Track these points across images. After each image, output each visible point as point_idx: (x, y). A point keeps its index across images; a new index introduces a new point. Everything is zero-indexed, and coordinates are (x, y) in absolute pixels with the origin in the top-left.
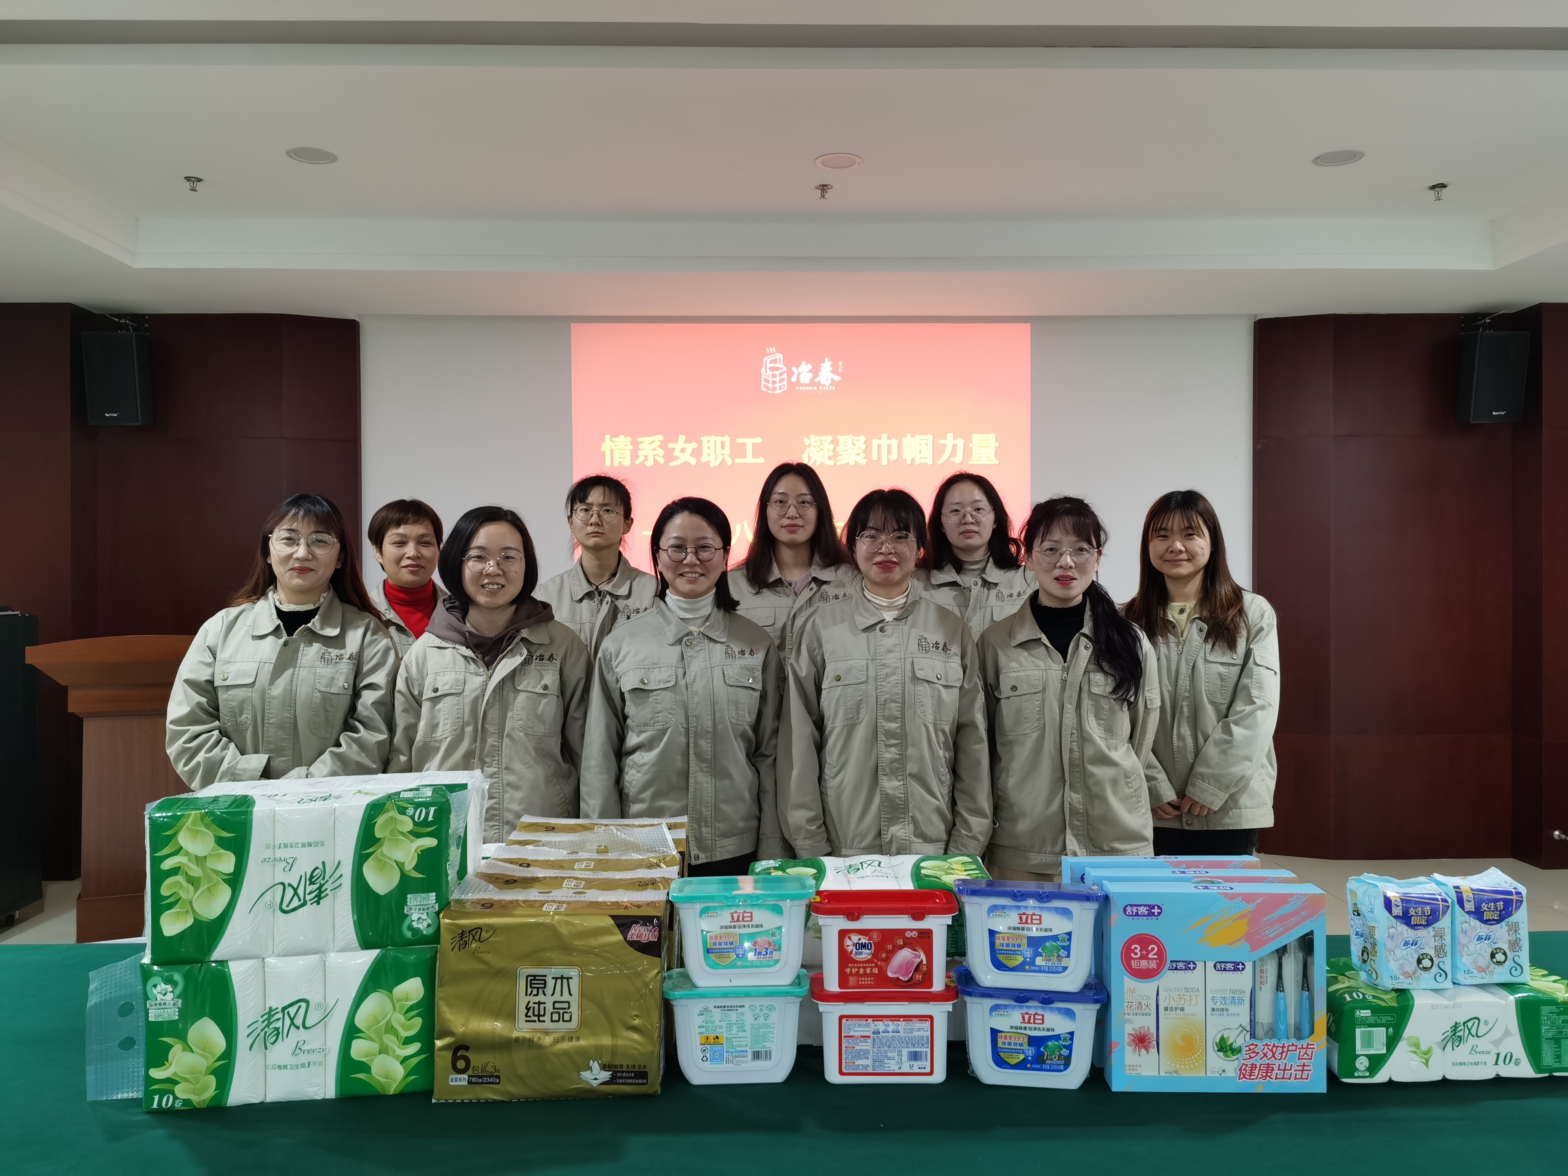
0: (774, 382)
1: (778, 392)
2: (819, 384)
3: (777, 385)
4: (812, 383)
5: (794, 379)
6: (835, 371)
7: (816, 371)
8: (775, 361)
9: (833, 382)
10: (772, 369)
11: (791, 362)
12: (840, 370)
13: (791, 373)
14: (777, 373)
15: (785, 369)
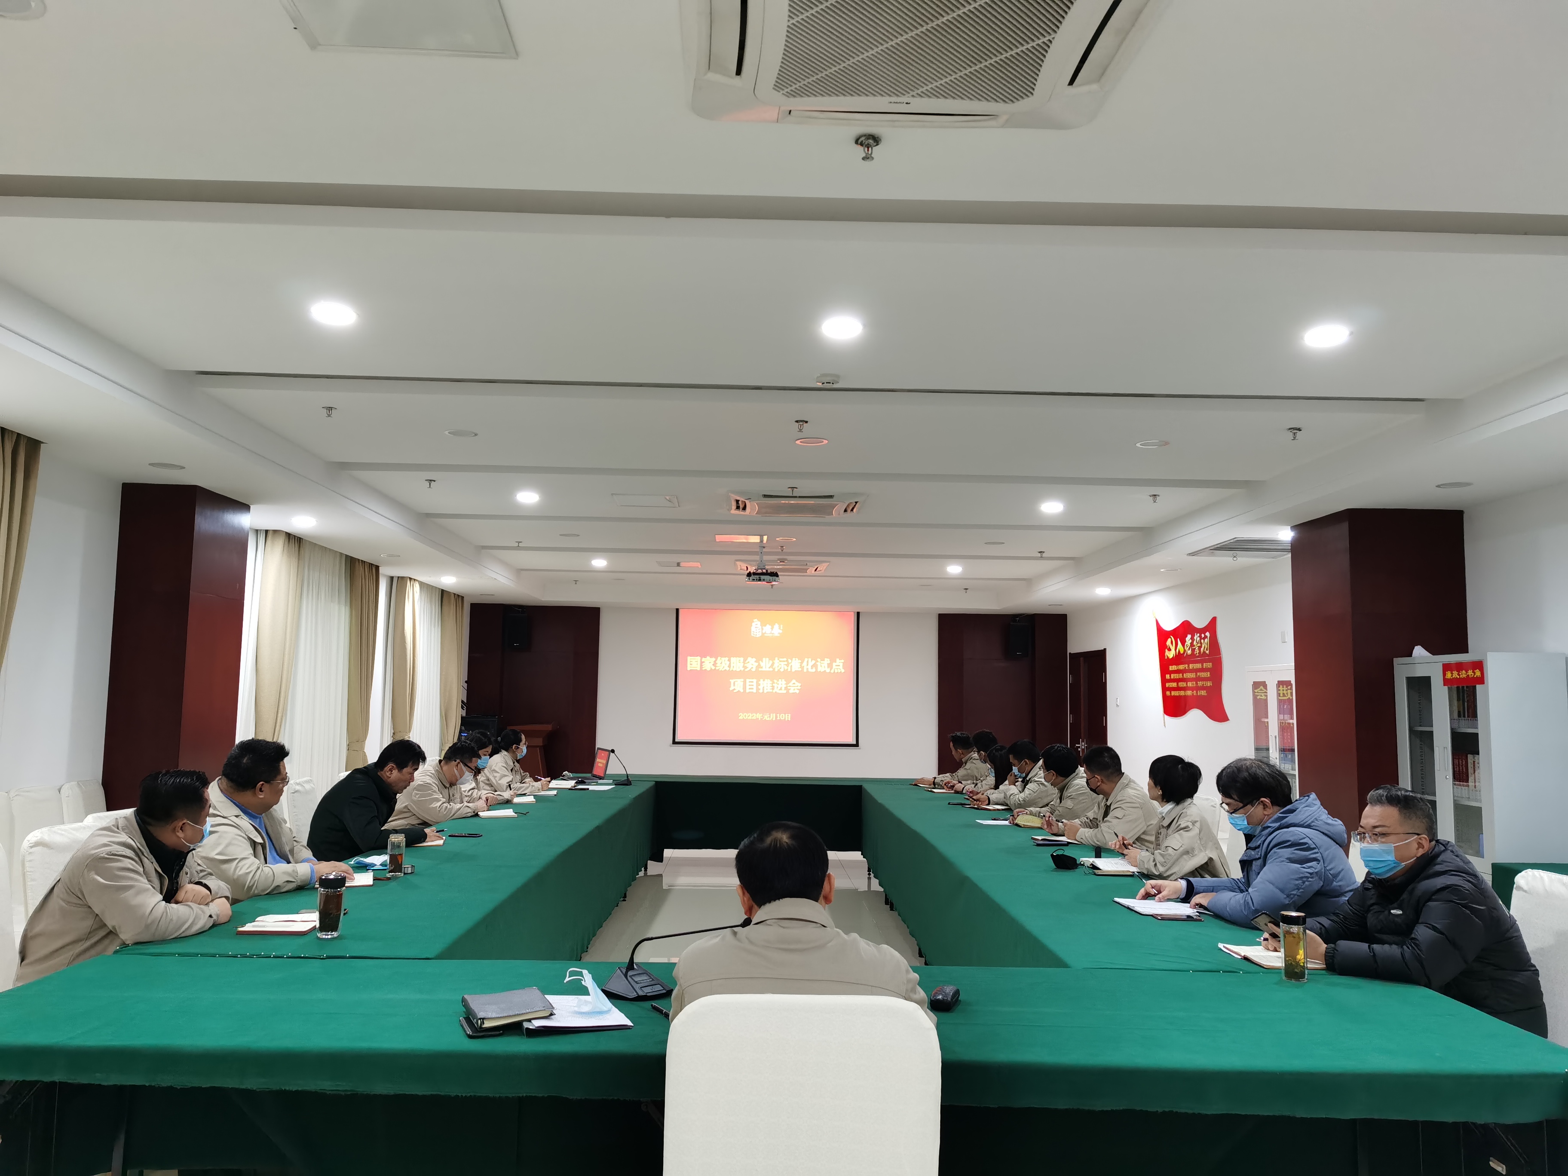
0: (756, 633)
1: (757, 636)
2: (773, 634)
3: (758, 633)
4: (771, 633)
5: (764, 632)
6: (780, 629)
7: (772, 629)
8: (757, 625)
9: (779, 633)
10: (756, 627)
11: (763, 624)
12: (782, 628)
13: (762, 629)
14: (757, 629)
15: (760, 627)
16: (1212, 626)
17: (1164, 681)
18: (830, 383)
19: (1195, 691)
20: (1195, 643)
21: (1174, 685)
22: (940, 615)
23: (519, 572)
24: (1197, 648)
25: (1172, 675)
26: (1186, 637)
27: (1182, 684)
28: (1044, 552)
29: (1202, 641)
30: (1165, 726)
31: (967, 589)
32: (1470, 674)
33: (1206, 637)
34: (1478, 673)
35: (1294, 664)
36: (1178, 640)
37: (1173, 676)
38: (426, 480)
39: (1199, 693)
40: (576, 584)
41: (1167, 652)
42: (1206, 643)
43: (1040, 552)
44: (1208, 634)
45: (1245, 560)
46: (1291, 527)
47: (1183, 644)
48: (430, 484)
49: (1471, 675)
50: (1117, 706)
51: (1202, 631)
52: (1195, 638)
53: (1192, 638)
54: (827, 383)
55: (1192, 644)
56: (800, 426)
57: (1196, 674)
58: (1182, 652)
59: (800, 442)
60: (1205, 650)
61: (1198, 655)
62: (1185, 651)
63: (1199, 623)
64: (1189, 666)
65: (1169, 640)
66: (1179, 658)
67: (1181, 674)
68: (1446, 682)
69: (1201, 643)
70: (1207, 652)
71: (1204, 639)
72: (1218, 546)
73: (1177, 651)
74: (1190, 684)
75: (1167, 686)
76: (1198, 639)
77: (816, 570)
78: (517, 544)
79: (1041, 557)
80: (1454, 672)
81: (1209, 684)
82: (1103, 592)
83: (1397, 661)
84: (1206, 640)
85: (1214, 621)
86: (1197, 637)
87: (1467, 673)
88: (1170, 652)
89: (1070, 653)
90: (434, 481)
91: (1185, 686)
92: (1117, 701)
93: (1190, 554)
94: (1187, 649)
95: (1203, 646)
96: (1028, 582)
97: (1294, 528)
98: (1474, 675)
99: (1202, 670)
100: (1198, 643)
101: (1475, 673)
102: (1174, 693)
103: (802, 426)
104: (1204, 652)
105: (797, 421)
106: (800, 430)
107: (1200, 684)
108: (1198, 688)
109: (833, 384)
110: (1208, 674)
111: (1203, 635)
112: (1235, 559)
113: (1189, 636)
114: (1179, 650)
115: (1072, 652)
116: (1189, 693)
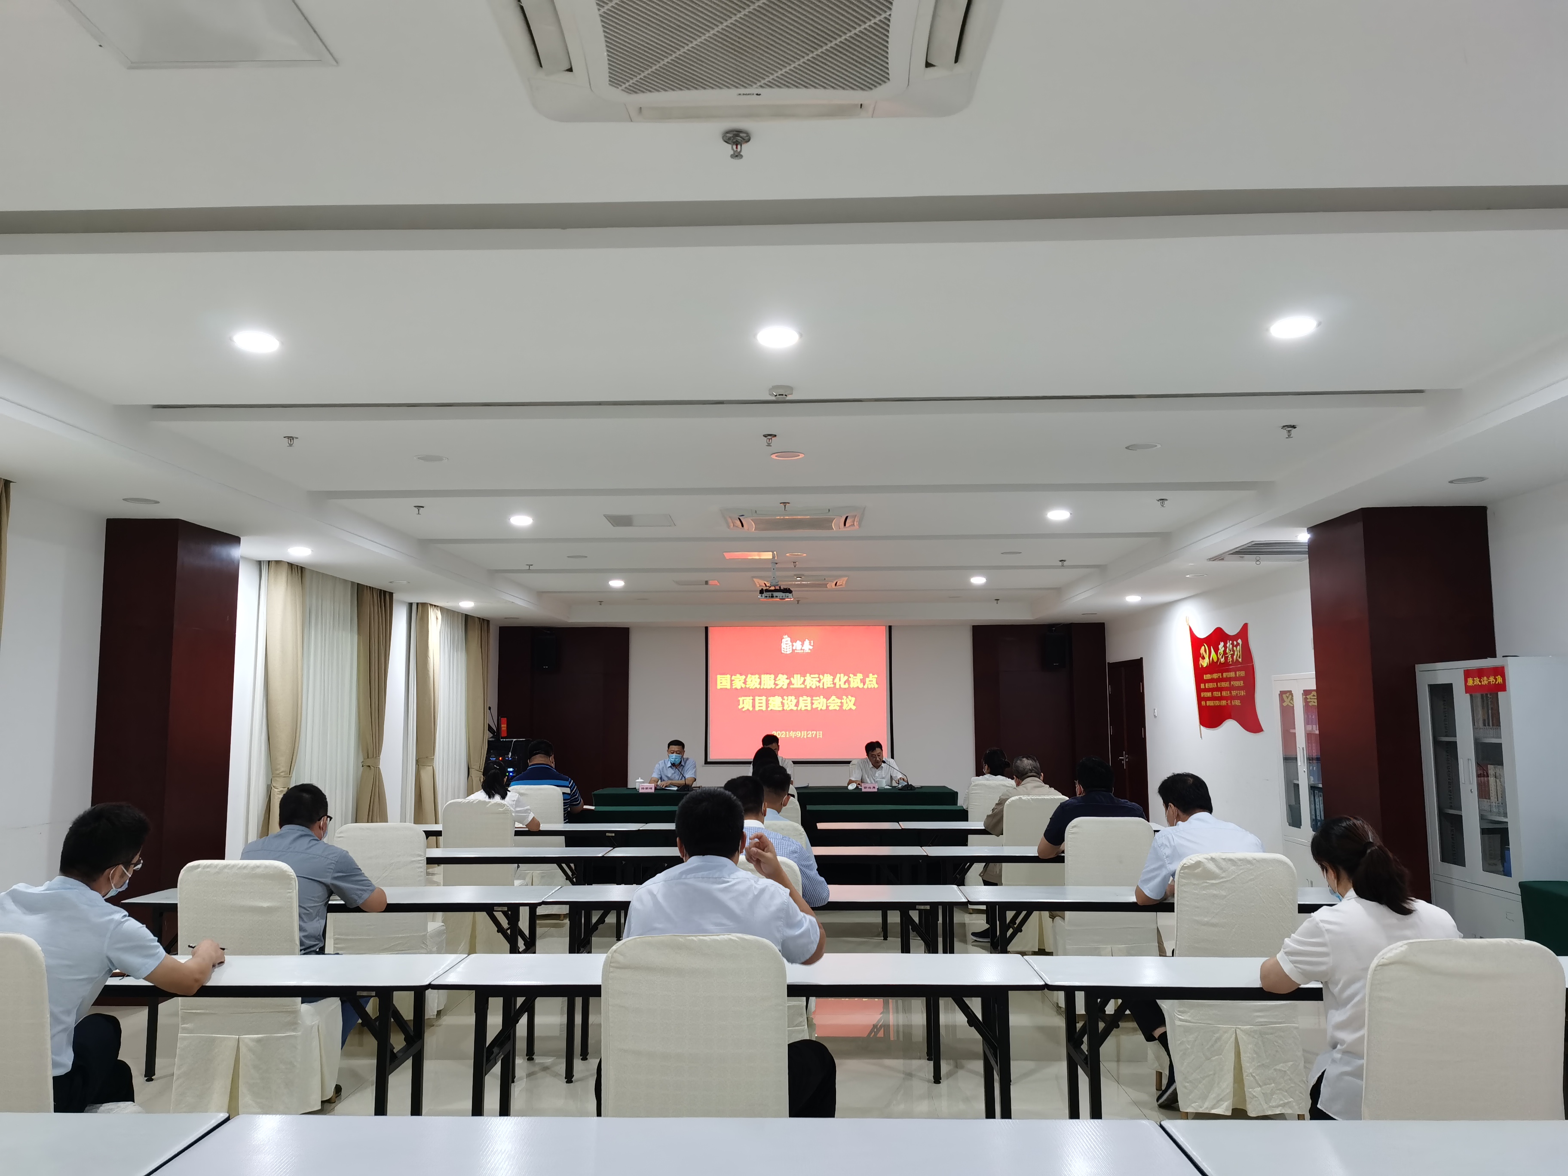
0: (787, 649)
1: (787, 653)
2: (804, 650)
3: (788, 650)
4: (801, 650)
5: (794, 648)
6: (810, 645)
7: (802, 645)
8: (787, 641)
9: (809, 649)
10: (786, 644)
11: (793, 641)
12: (812, 644)
13: (793, 646)
14: (788, 645)
15: (791, 644)
16: (1244, 633)
17: (1199, 691)
18: (783, 395)
19: (1229, 701)
20: (1228, 651)
21: (1209, 694)
22: (974, 627)
23: (540, 594)
24: (1230, 656)
25: (1207, 684)
26: (1220, 644)
27: (1217, 694)
28: (1064, 561)
29: (1235, 648)
30: (1201, 737)
31: (998, 600)
32: (1491, 680)
33: (1238, 644)
34: (1499, 680)
35: (1314, 672)
36: (1212, 647)
38: (415, 507)
39: (1233, 702)
40: (601, 604)
41: (1201, 660)
42: (1238, 650)
43: (1061, 561)
44: (1240, 641)
45: (1268, 563)
46: (1307, 529)
47: (1216, 651)
48: (419, 511)
49: (1493, 681)
50: (1155, 717)
51: (1234, 638)
52: (1228, 645)
53: (1225, 646)
54: (779, 395)
55: (1225, 651)
56: (768, 440)
57: (1230, 683)
58: (1215, 660)
59: (776, 456)
60: (1238, 657)
61: (1231, 663)
62: (1218, 659)
63: (1231, 630)
64: (1222, 675)
65: (1203, 648)
66: (1214, 667)
67: (1215, 684)
68: (1468, 689)
69: (1234, 651)
70: (1240, 660)
71: (1236, 646)
72: (1237, 550)
73: (1211, 659)
74: (1224, 694)
75: (1202, 696)
76: (1231, 646)
77: (836, 585)
78: (527, 567)
79: (1062, 566)
80: (1475, 679)
81: (1243, 693)
82: (1133, 599)
83: (1419, 668)
84: (1238, 647)
85: (1245, 626)
86: (1229, 644)
87: (1488, 679)
88: (1205, 660)
89: (1108, 663)
90: (423, 507)
91: (1220, 695)
92: (1155, 712)
93: (1210, 559)
94: (1220, 657)
95: (1236, 653)
96: (1058, 591)
97: (1311, 529)
98: (1496, 681)
99: (1236, 679)
100: (1231, 651)
101: (1496, 680)
102: (1209, 703)
103: (770, 440)
104: (1237, 660)
105: (765, 436)
106: (769, 445)
107: (1234, 693)
108: (1232, 698)
109: (786, 395)
110: (1240, 683)
111: (1235, 643)
112: (1258, 563)
113: (1222, 644)
114: (1213, 659)
115: (1110, 662)
116: (1224, 703)
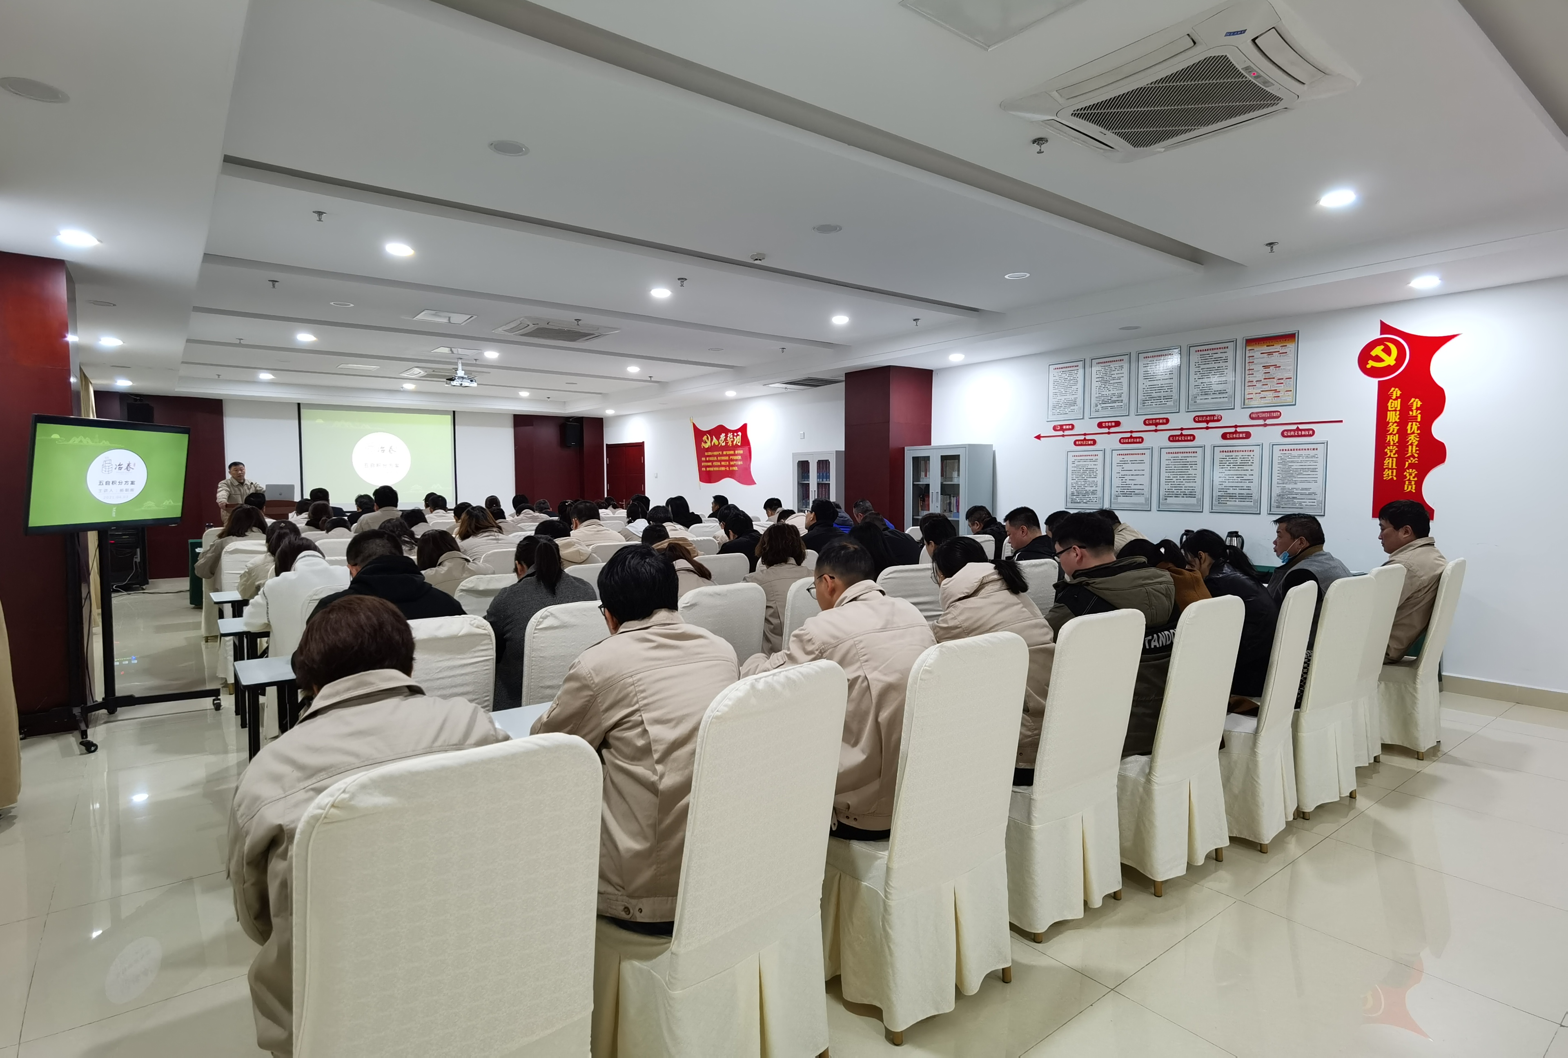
16: (744, 429)
17: (700, 462)
19: (728, 468)
20: (728, 439)
21: (708, 464)
22: (517, 415)
24: (729, 441)
26: (721, 435)
27: (715, 464)
29: (735, 437)
30: (700, 488)
33: (739, 435)
36: (714, 437)
37: (708, 459)
39: (731, 469)
41: (703, 444)
42: (738, 440)
44: (740, 433)
47: (718, 438)
50: (656, 477)
51: (737, 431)
52: (729, 435)
53: (726, 436)
55: (726, 439)
57: (729, 457)
58: (716, 444)
60: (737, 443)
61: (731, 446)
62: (719, 443)
63: (733, 426)
64: (722, 453)
65: (705, 436)
66: (713, 448)
67: (715, 457)
69: (733, 439)
70: (739, 444)
71: (736, 436)
73: (713, 443)
74: (723, 463)
75: (703, 465)
76: (732, 436)
81: (739, 463)
84: (738, 437)
85: (745, 426)
86: (730, 435)
88: (706, 444)
89: (607, 444)
91: (718, 464)
94: (721, 442)
97: (846, 373)
99: (734, 455)
100: (731, 439)
102: (708, 469)
104: (736, 444)
107: (732, 463)
108: (730, 466)
110: (739, 457)
111: (735, 434)
113: (723, 435)
114: (714, 443)
115: (608, 443)
116: (723, 469)
